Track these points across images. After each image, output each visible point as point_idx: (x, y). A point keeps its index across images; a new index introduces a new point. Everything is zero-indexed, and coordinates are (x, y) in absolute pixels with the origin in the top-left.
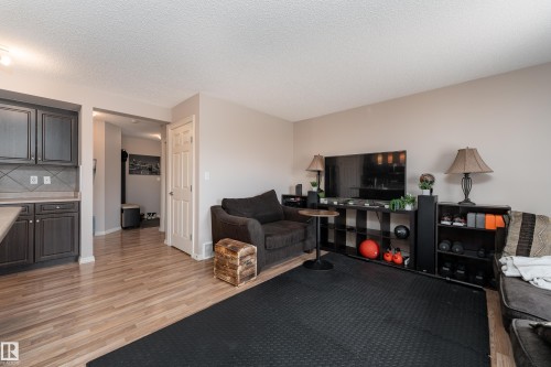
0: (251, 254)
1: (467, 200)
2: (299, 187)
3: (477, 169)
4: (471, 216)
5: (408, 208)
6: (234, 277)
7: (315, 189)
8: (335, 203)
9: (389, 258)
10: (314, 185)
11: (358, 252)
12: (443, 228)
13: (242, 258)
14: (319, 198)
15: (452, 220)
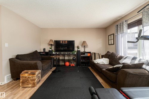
0: (39, 73)
1: (85, 51)
2: (44, 49)
3: (86, 45)
4: (86, 54)
5: (75, 53)
6: (34, 84)
7: (51, 50)
8: (58, 53)
9: (71, 65)
10: (50, 48)
11: (65, 65)
12: (82, 57)
13: (37, 76)
14: (52, 52)
15: (83, 55)
